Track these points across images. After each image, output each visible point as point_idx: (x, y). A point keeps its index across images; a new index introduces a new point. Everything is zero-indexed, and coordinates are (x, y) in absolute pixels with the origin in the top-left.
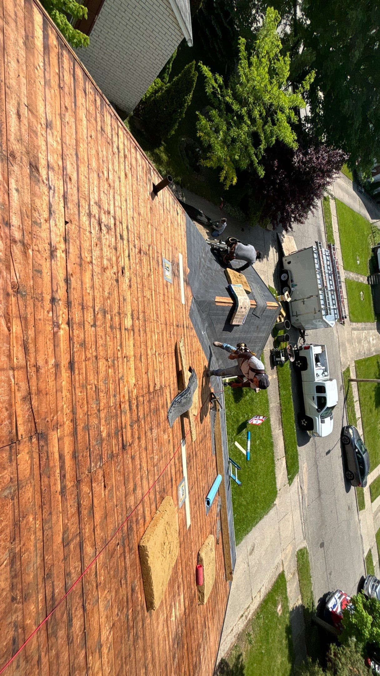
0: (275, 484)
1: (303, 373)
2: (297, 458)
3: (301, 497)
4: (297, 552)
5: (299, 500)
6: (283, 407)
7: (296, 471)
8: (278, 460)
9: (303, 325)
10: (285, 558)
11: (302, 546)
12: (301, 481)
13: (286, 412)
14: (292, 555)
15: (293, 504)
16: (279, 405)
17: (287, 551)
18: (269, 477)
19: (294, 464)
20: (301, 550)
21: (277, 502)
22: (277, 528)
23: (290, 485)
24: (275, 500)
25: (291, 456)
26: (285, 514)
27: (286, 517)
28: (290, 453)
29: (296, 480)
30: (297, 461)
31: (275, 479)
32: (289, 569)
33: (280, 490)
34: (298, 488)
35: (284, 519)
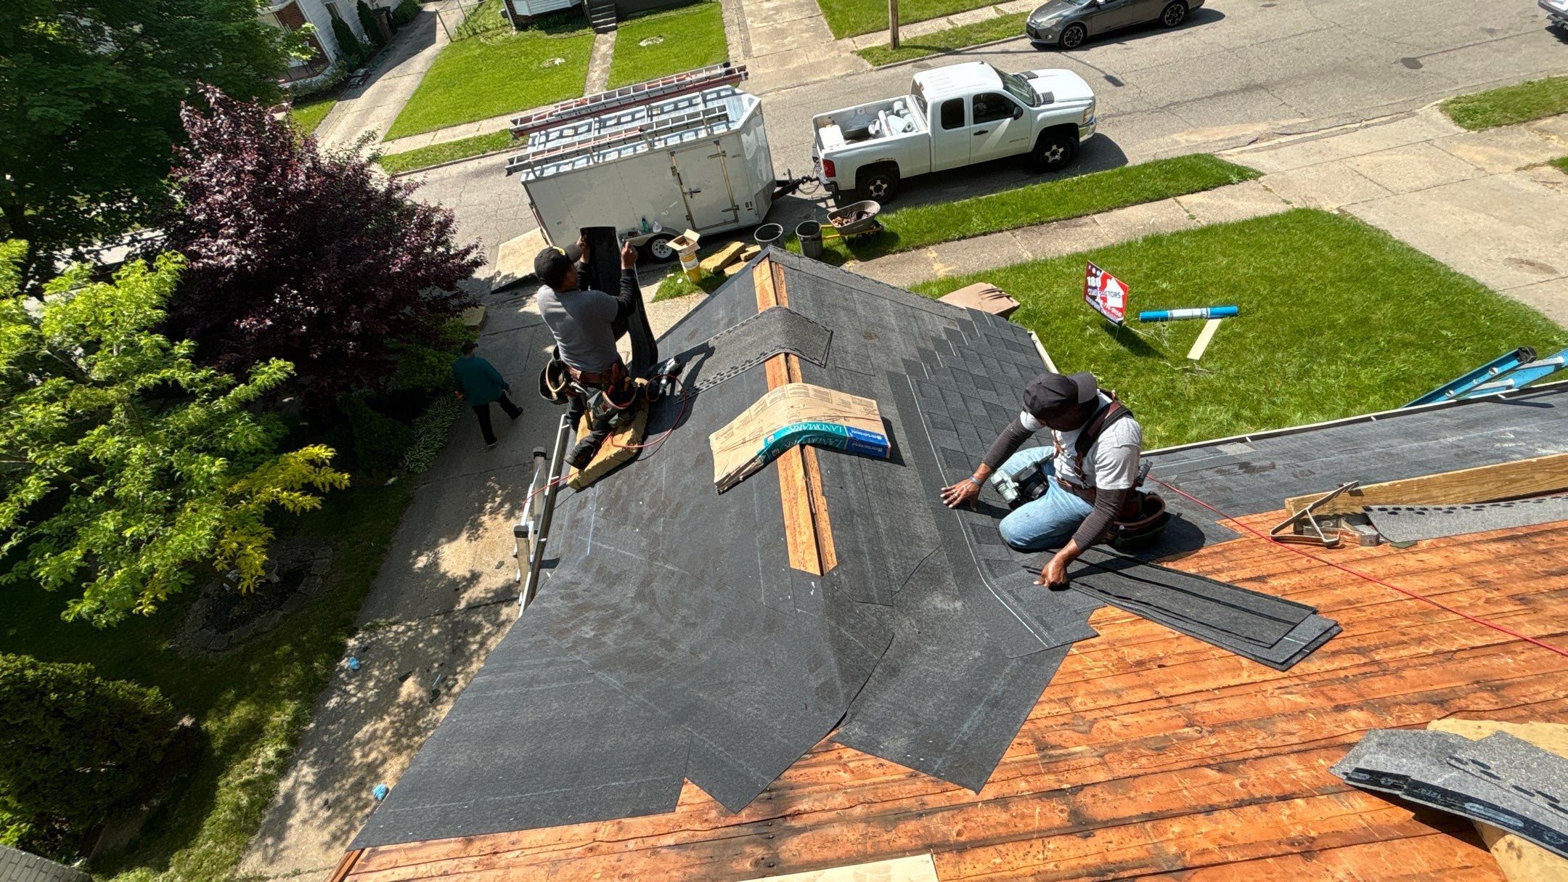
0: (1275, 217)
1: (905, 171)
2: (1167, 162)
3: (1283, 139)
4: (1469, 128)
5: (1296, 142)
6: (1025, 219)
7: (1210, 159)
8: (1192, 217)
9: (760, 187)
10: (1506, 161)
11: (1444, 120)
12: (1234, 142)
13: (1035, 209)
14: (1485, 144)
15: (1316, 159)
16: (1017, 232)
17: (1478, 158)
18: (1265, 238)
19: (1191, 169)
20: (1457, 120)
21: (1330, 206)
22: (1418, 196)
23: (1257, 175)
24: (1329, 214)
25: (1170, 180)
26: (1359, 179)
27: (1370, 175)
28: (1160, 185)
29: (1234, 157)
30: (1179, 160)
31: (1259, 221)
32: (1533, 146)
33: (1288, 203)
34: (1257, 150)
35: (1379, 181)
